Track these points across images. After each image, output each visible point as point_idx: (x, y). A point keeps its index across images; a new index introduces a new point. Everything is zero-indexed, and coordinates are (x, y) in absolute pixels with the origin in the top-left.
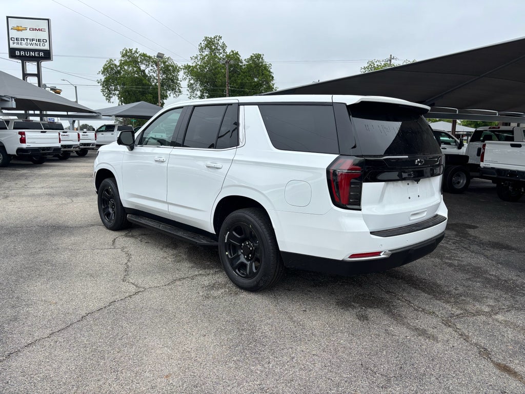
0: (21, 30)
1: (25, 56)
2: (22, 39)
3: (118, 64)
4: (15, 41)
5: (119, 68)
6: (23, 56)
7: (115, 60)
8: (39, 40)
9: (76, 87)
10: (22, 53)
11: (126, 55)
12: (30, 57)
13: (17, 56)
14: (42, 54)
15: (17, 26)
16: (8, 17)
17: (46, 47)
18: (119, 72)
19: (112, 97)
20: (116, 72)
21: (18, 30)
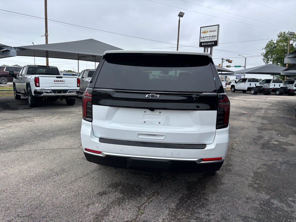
0: (206, 33)
1: (206, 45)
2: (206, 37)
3: (275, 42)
4: (203, 39)
5: (276, 45)
6: (205, 45)
7: (274, 40)
8: (213, 36)
9: (246, 58)
10: (205, 44)
11: (281, 36)
12: (208, 45)
13: (203, 45)
14: (213, 43)
15: (204, 31)
16: (201, 27)
17: (216, 39)
18: (275, 47)
19: (269, 62)
20: (273, 47)
21: (204, 33)
